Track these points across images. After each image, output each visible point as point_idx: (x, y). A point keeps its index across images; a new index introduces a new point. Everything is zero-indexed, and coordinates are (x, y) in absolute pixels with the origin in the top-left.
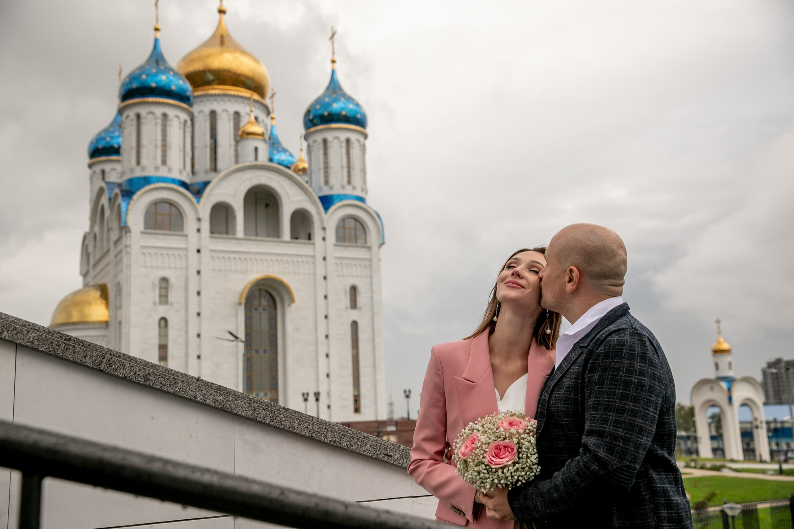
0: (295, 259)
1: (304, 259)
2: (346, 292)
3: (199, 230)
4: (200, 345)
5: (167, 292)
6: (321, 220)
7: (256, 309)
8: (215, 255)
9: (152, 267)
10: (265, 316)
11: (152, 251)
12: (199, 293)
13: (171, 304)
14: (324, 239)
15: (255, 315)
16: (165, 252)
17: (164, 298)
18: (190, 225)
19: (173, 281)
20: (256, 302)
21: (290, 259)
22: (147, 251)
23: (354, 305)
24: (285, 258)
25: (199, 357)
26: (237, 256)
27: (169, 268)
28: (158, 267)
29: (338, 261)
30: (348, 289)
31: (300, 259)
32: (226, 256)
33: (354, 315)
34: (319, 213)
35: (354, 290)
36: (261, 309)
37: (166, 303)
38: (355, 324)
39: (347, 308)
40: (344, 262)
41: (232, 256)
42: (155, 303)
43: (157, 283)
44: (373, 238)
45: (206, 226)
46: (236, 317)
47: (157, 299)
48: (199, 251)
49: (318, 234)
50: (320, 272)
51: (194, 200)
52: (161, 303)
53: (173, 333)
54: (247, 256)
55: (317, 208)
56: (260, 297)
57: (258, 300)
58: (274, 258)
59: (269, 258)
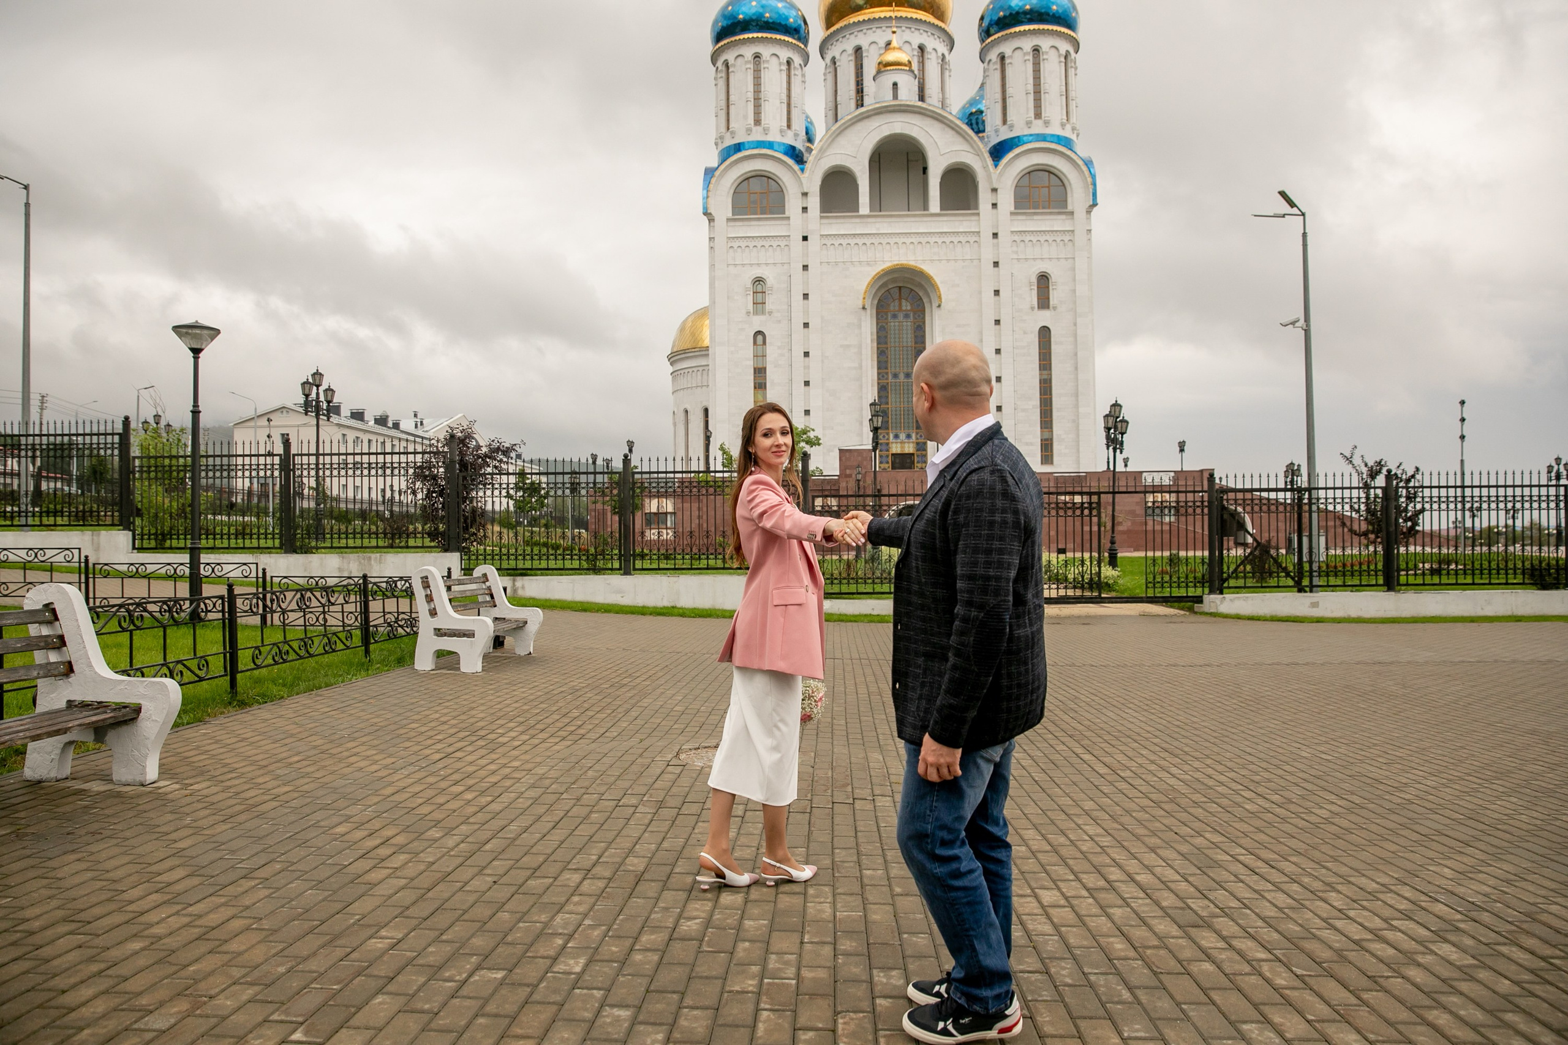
0: (948, 240)
1: (963, 239)
2: (1031, 284)
3: (805, 209)
4: (807, 367)
5: (764, 298)
6: (989, 177)
7: (895, 316)
8: (829, 242)
9: (743, 265)
10: (908, 325)
11: (743, 244)
12: (806, 296)
13: (770, 313)
14: (994, 205)
15: (893, 324)
16: (759, 243)
17: (759, 305)
18: (793, 204)
19: (770, 281)
20: (894, 306)
21: (940, 241)
22: (736, 244)
23: (1044, 302)
24: (932, 240)
25: (807, 383)
26: (860, 241)
27: (767, 264)
28: (751, 265)
29: (1016, 238)
30: (1034, 280)
31: (956, 240)
32: (844, 242)
33: (1044, 318)
34: (985, 167)
35: (1043, 280)
36: (901, 316)
37: (763, 313)
38: (1045, 333)
39: (1032, 308)
40: (1027, 238)
41: (852, 241)
42: (748, 313)
43: (750, 285)
44: (1077, 198)
45: (814, 202)
46: (860, 326)
47: (750, 306)
48: (805, 238)
49: (984, 198)
50: (988, 257)
51: (796, 167)
52: (756, 313)
53: (772, 352)
54: (876, 241)
55: (983, 160)
56: (900, 299)
57: (897, 303)
58: (915, 240)
59: (908, 240)
